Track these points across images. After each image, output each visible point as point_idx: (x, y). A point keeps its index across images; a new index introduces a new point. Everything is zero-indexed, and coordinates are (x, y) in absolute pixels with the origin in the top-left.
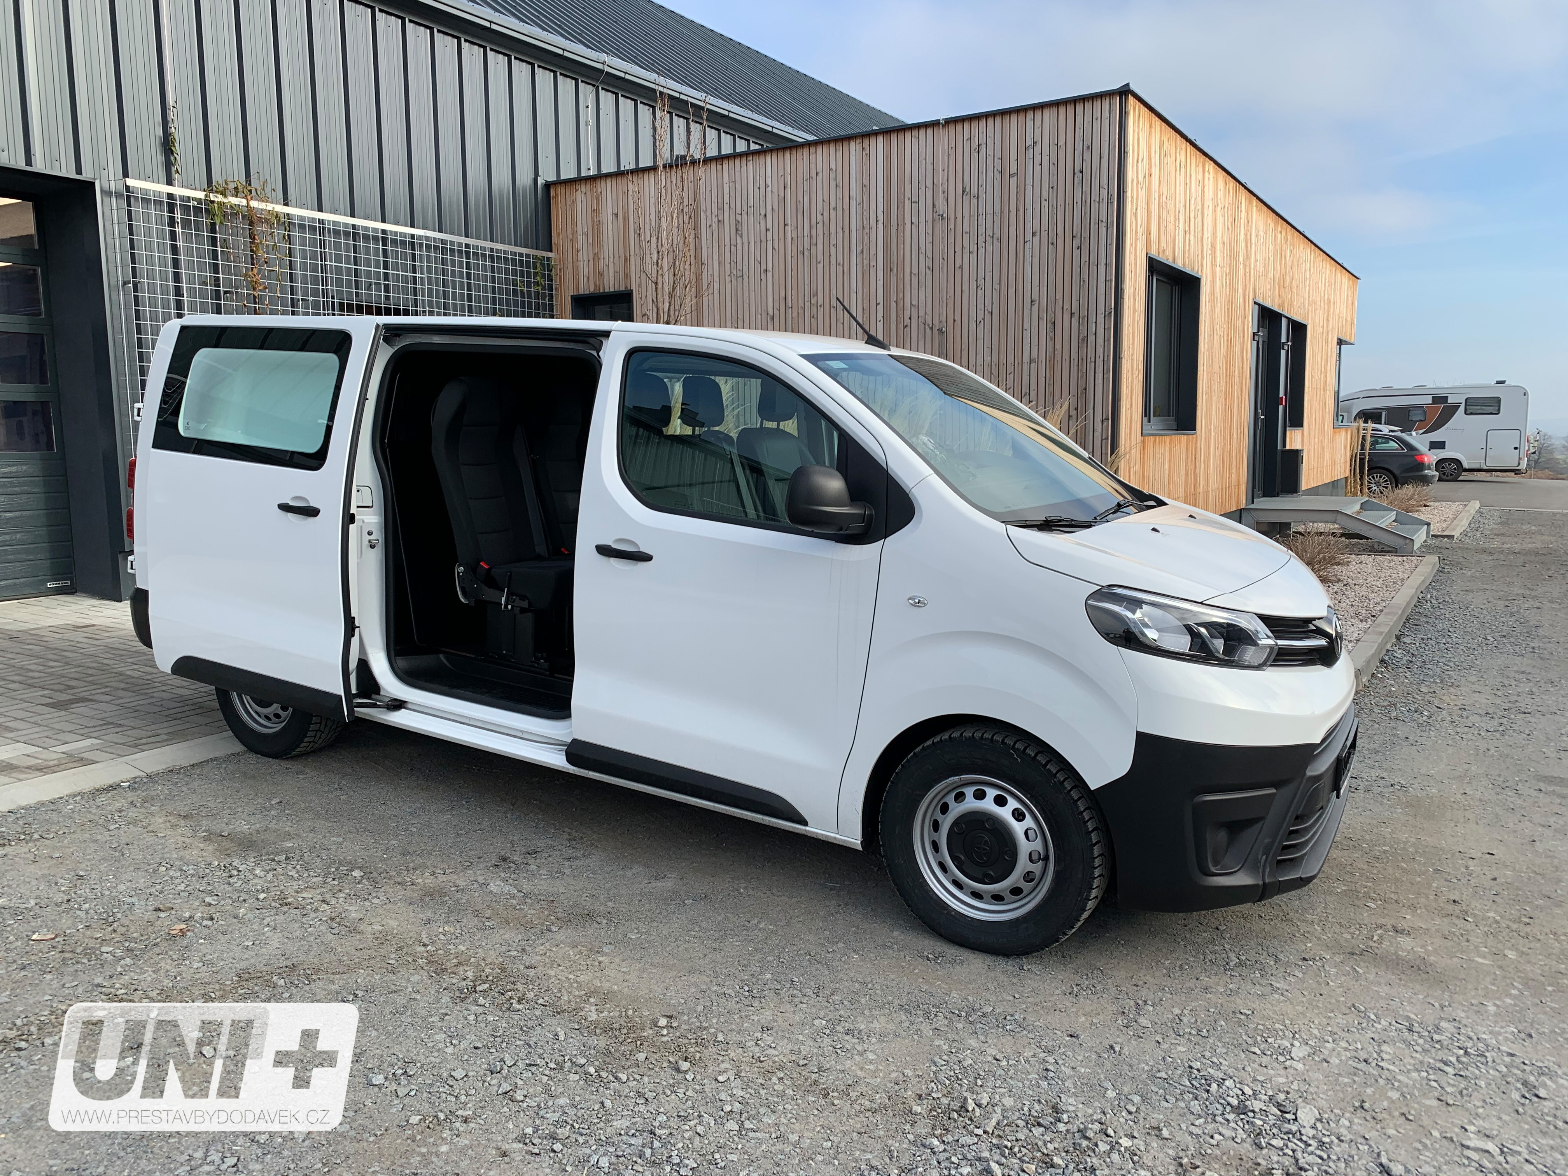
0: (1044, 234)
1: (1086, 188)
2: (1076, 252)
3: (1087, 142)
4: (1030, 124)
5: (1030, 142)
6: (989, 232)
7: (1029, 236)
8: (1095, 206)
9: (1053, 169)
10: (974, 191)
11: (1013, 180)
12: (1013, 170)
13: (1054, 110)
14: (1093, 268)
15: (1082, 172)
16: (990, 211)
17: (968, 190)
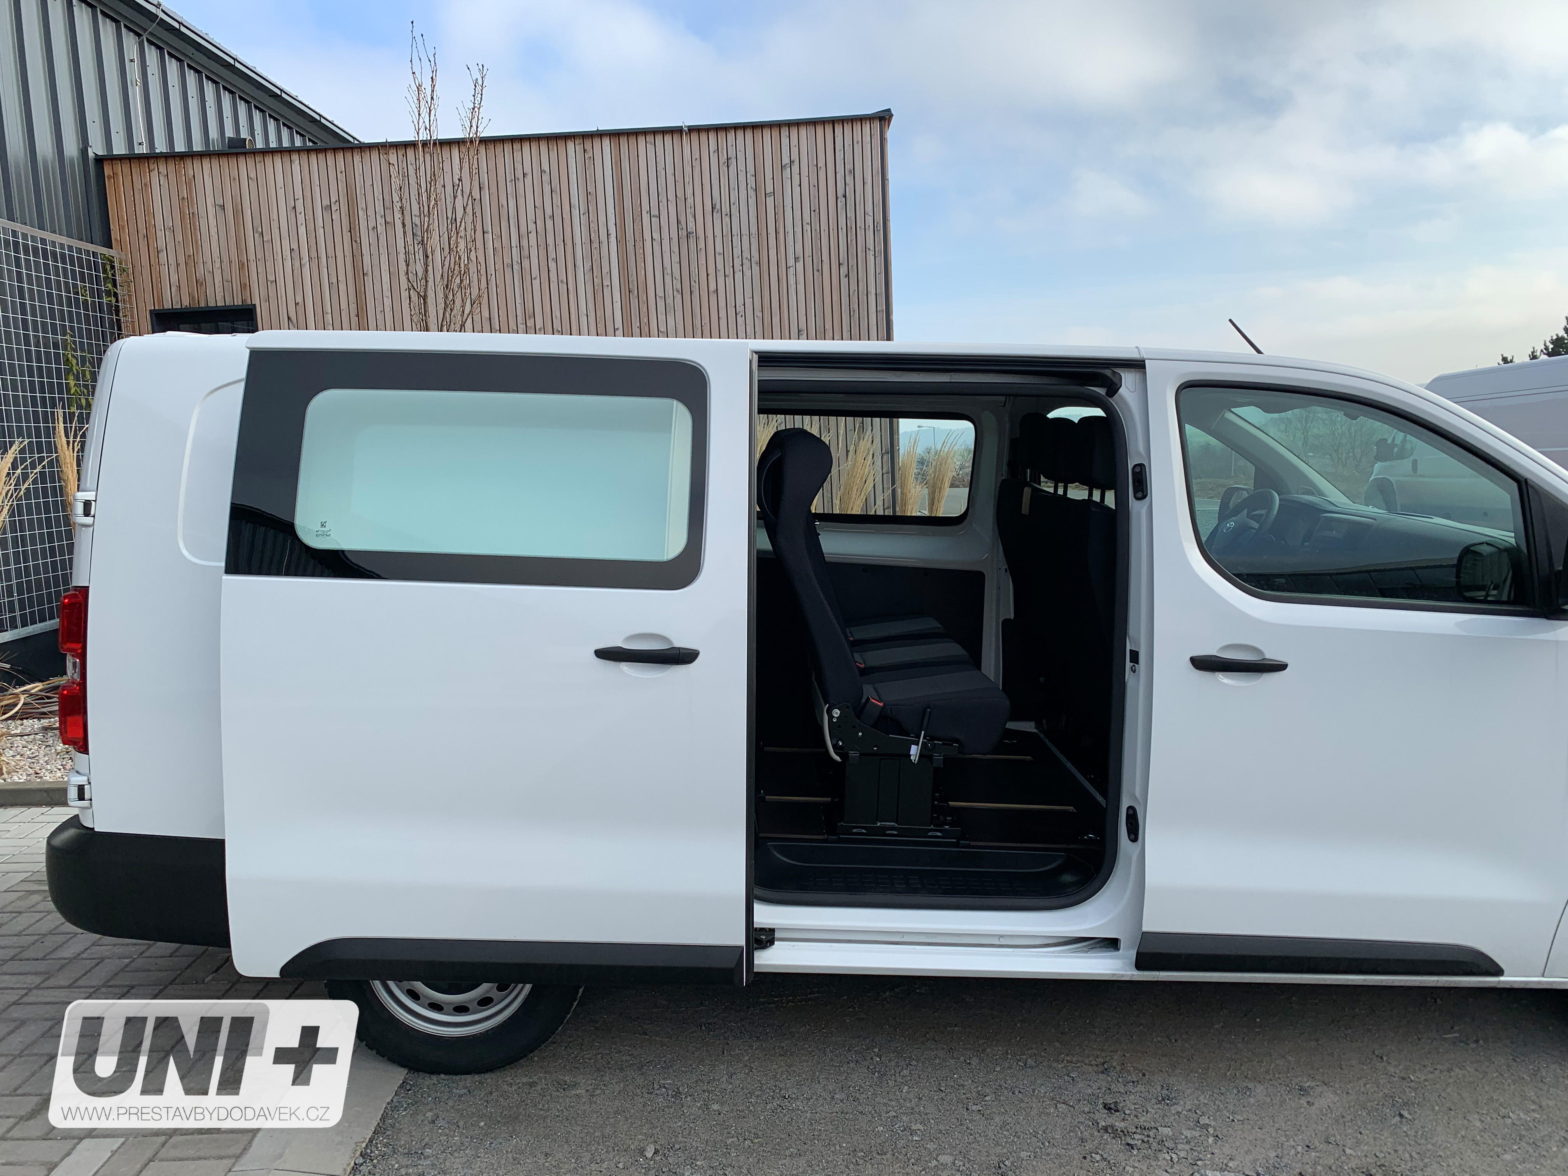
0: (808, 261)
1: (851, 214)
2: (844, 281)
3: (849, 166)
4: (785, 141)
5: (786, 161)
6: (746, 254)
7: (791, 262)
8: (861, 234)
9: (814, 191)
10: (726, 209)
11: (770, 200)
12: (769, 189)
13: (811, 129)
14: (863, 298)
15: (845, 196)
16: (745, 231)
17: (718, 206)
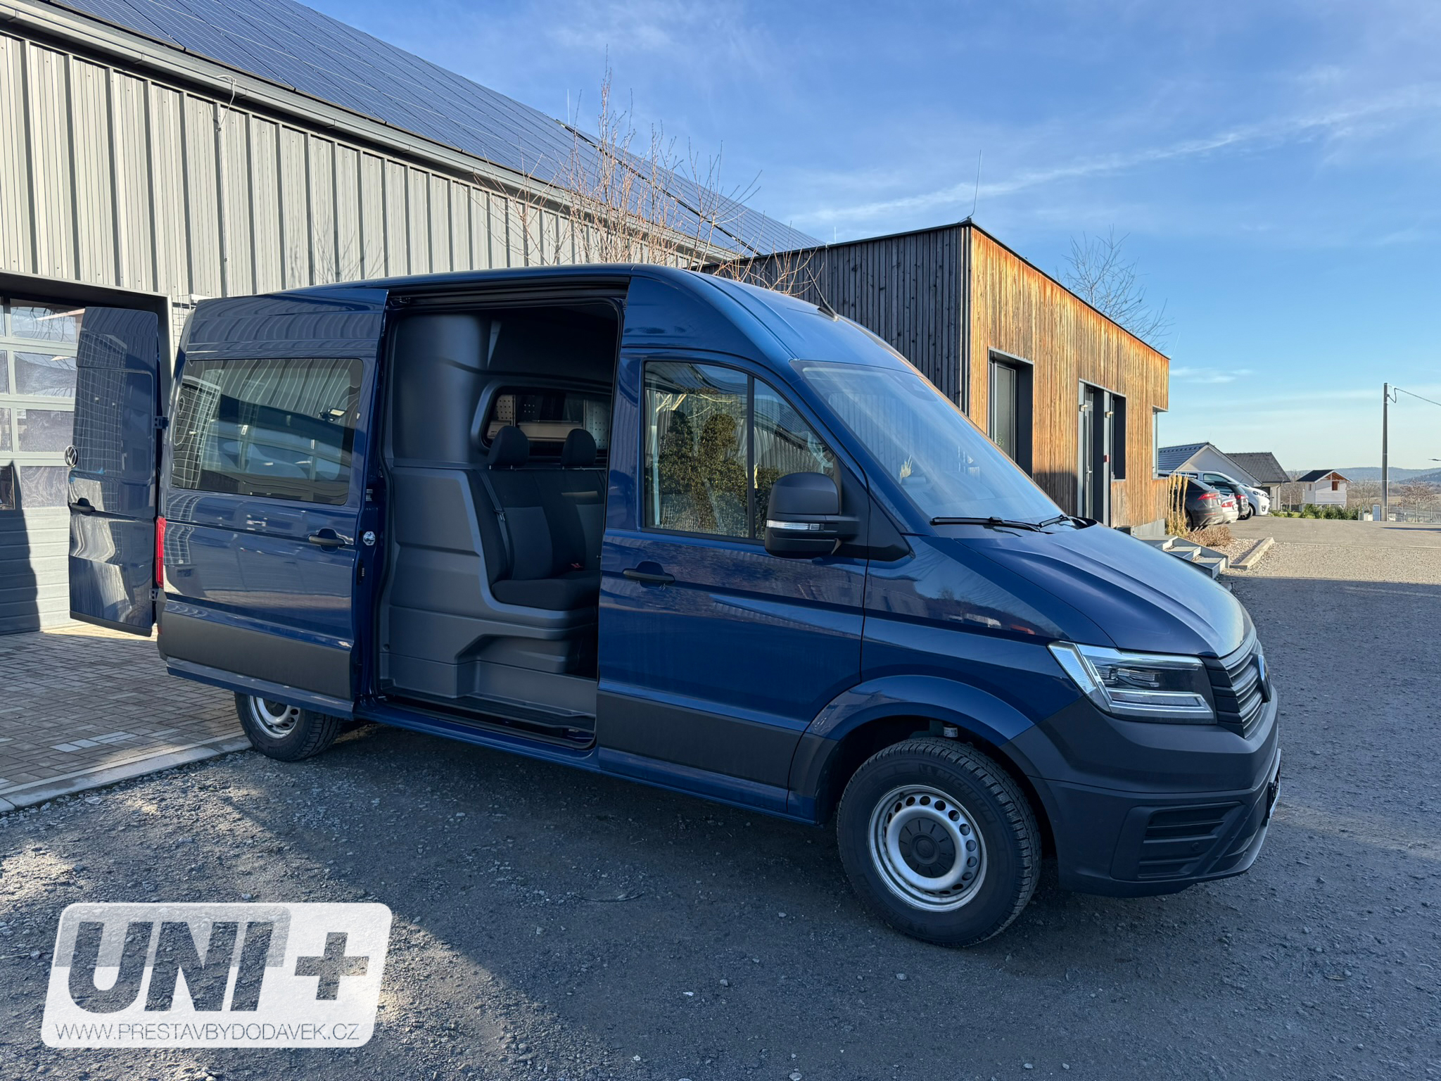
0: (907, 334)
1: (939, 298)
2: (932, 348)
3: (940, 263)
4: (895, 251)
5: (895, 263)
8: (946, 312)
9: (913, 283)
10: (852, 301)
11: (883, 293)
12: (882, 285)
13: (913, 240)
14: (945, 361)
15: (935, 286)
